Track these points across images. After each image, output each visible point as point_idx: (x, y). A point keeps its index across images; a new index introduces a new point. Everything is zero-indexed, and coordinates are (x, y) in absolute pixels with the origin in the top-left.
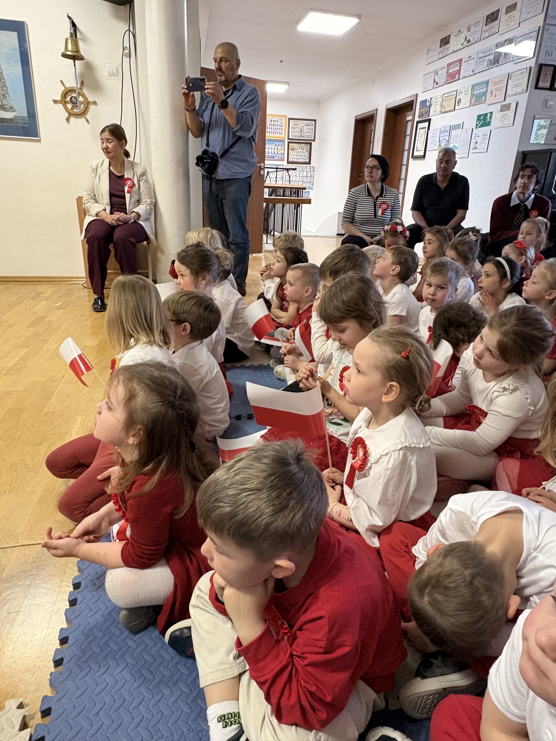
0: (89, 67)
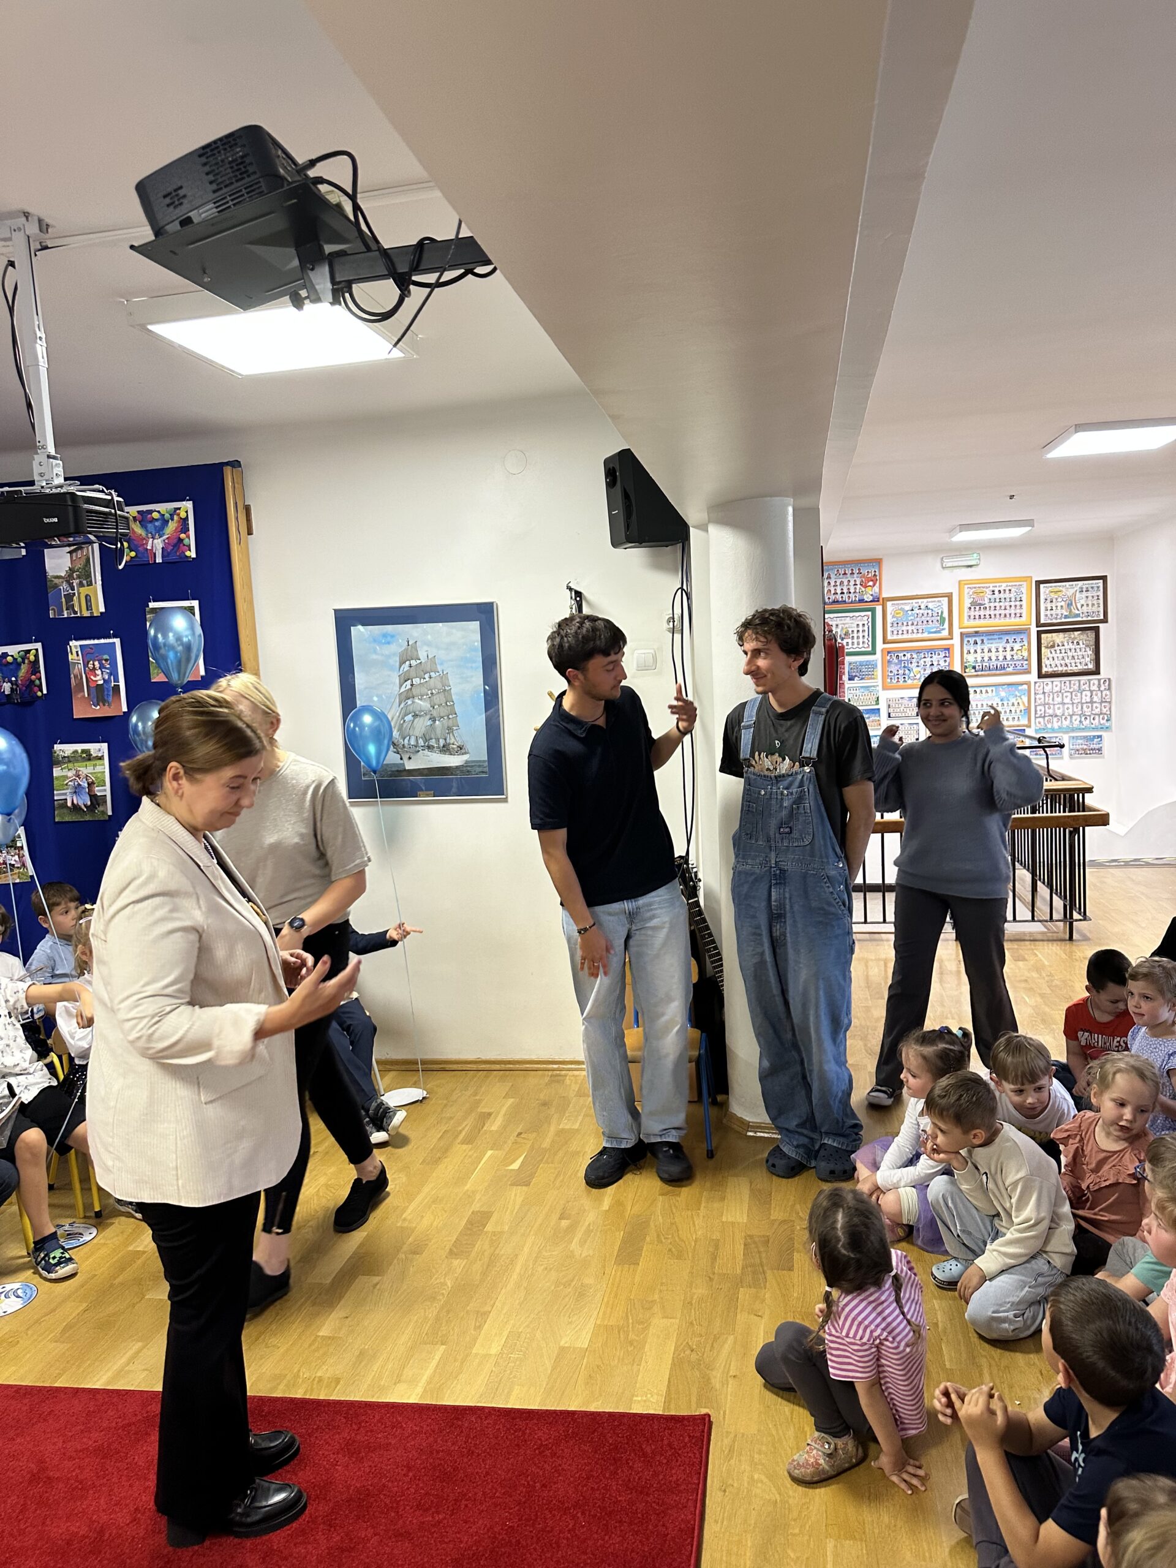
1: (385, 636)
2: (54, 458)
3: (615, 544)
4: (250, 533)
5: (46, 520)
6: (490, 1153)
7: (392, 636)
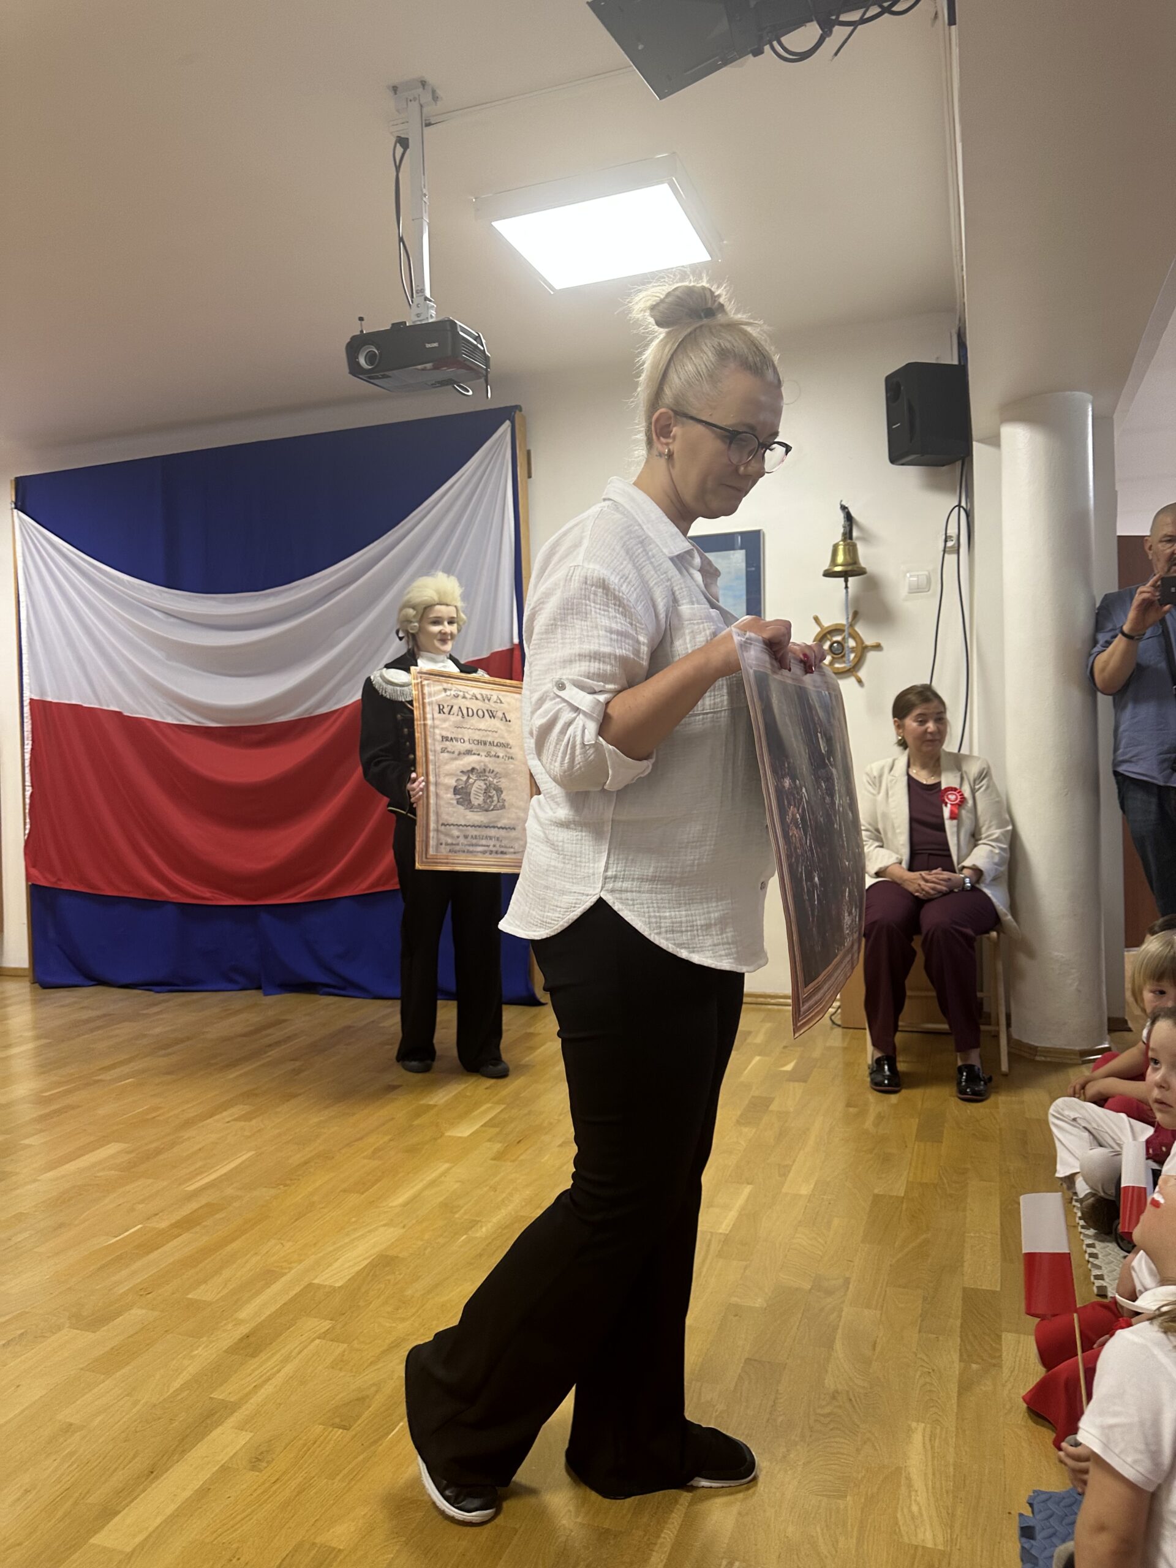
0: (873, 585)
2: (430, 301)
3: (894, 459)
4: (530, 476)
5: (428, 346)
6: (757, 1058)
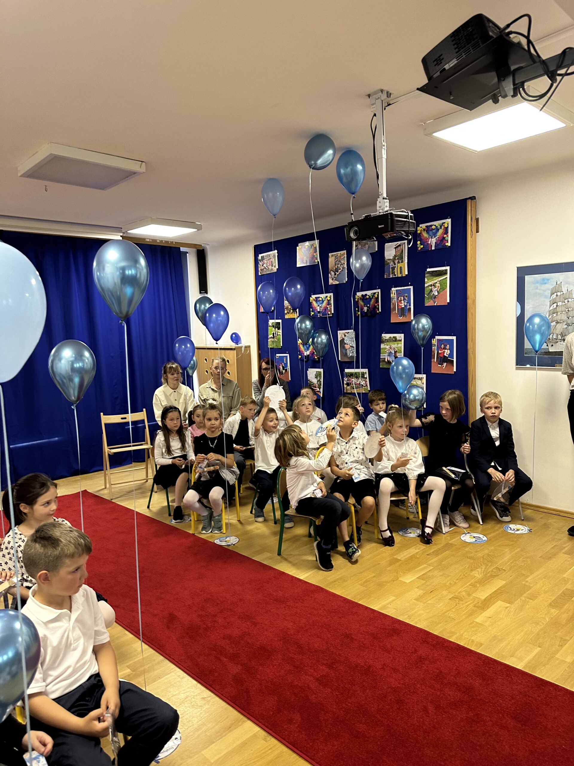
1: (544, 279)
2: (386, 199)
4: (477, 232)
5: (379, 227)
7: (548, 280)
